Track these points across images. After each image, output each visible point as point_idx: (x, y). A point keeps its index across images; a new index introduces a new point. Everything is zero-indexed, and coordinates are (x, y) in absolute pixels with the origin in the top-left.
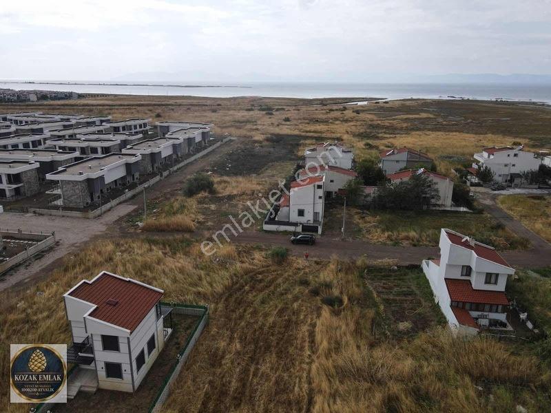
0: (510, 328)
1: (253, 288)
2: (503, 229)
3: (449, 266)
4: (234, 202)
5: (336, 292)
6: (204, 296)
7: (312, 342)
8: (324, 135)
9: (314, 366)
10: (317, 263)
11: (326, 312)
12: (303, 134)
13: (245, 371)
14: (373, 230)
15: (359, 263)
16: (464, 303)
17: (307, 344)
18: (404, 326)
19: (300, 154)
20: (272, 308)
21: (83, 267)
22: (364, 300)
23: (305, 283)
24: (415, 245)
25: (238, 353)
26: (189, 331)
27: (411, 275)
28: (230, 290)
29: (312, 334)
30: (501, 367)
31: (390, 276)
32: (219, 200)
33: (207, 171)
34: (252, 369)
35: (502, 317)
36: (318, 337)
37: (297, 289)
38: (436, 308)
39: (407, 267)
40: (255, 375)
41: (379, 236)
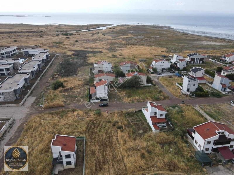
0: (167, 127)
1: (94, 126)
2: (162, 92)
3: (151, 113)
4: (73, 91)
5: (120, 124)
6: (80, 133)
7: (118, 142)
8: (95, 50)
9: (121, 149)
10: (111, 114)
11: (119, 131)
12: (86, 50)
13: (103, 154)
14: (124, 97)
15: (124, 112)
16: (155, 123)
17: (117, 143)
18: (141, 132)
19: (89, 62)
20: (103, 133)
21: (32, 129)
22: (128, 125)
23: (110, 122)
24: (138, 102)
25: (99, 150)
26: (82, 146)
27: (139, 114)
28: (88, 129)
29: (117, 139)
30: (166, 139)
31: (133, 115)
32: (67, 90)
33: (56, 75)
34: (105, 153)
35: (165, 125)
36: (119, 140)
37: (108, 125)
38: (148, 124)
39: (138, 111)
40: (106, 155)
41: (127, 100)
